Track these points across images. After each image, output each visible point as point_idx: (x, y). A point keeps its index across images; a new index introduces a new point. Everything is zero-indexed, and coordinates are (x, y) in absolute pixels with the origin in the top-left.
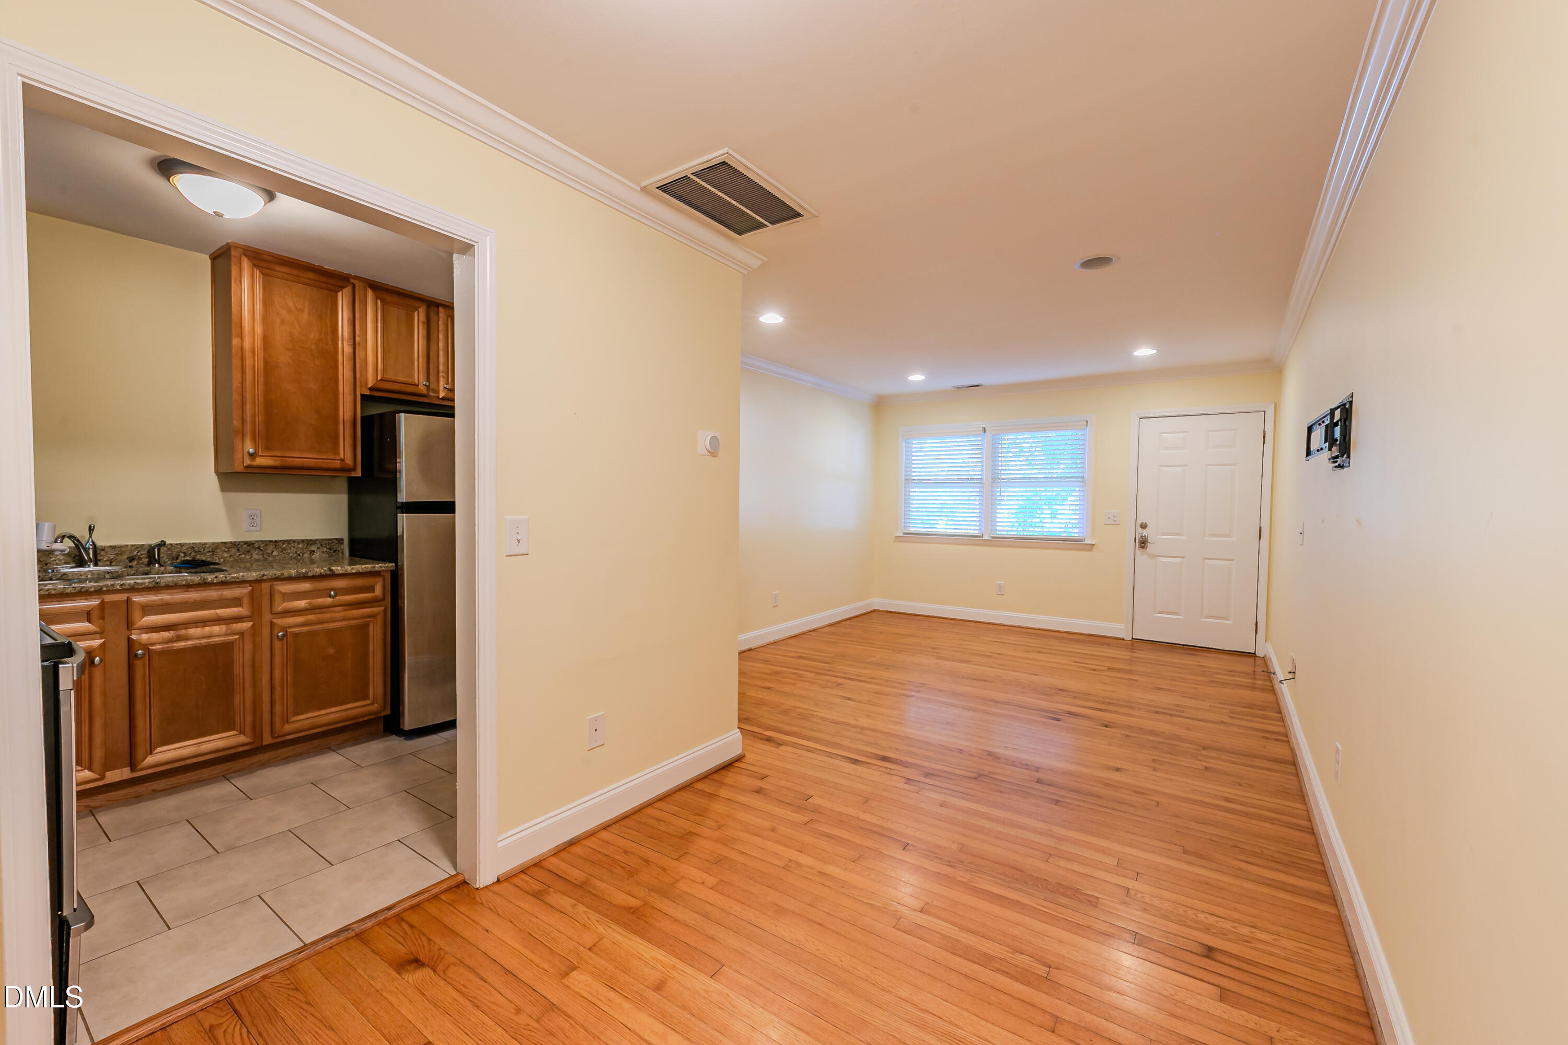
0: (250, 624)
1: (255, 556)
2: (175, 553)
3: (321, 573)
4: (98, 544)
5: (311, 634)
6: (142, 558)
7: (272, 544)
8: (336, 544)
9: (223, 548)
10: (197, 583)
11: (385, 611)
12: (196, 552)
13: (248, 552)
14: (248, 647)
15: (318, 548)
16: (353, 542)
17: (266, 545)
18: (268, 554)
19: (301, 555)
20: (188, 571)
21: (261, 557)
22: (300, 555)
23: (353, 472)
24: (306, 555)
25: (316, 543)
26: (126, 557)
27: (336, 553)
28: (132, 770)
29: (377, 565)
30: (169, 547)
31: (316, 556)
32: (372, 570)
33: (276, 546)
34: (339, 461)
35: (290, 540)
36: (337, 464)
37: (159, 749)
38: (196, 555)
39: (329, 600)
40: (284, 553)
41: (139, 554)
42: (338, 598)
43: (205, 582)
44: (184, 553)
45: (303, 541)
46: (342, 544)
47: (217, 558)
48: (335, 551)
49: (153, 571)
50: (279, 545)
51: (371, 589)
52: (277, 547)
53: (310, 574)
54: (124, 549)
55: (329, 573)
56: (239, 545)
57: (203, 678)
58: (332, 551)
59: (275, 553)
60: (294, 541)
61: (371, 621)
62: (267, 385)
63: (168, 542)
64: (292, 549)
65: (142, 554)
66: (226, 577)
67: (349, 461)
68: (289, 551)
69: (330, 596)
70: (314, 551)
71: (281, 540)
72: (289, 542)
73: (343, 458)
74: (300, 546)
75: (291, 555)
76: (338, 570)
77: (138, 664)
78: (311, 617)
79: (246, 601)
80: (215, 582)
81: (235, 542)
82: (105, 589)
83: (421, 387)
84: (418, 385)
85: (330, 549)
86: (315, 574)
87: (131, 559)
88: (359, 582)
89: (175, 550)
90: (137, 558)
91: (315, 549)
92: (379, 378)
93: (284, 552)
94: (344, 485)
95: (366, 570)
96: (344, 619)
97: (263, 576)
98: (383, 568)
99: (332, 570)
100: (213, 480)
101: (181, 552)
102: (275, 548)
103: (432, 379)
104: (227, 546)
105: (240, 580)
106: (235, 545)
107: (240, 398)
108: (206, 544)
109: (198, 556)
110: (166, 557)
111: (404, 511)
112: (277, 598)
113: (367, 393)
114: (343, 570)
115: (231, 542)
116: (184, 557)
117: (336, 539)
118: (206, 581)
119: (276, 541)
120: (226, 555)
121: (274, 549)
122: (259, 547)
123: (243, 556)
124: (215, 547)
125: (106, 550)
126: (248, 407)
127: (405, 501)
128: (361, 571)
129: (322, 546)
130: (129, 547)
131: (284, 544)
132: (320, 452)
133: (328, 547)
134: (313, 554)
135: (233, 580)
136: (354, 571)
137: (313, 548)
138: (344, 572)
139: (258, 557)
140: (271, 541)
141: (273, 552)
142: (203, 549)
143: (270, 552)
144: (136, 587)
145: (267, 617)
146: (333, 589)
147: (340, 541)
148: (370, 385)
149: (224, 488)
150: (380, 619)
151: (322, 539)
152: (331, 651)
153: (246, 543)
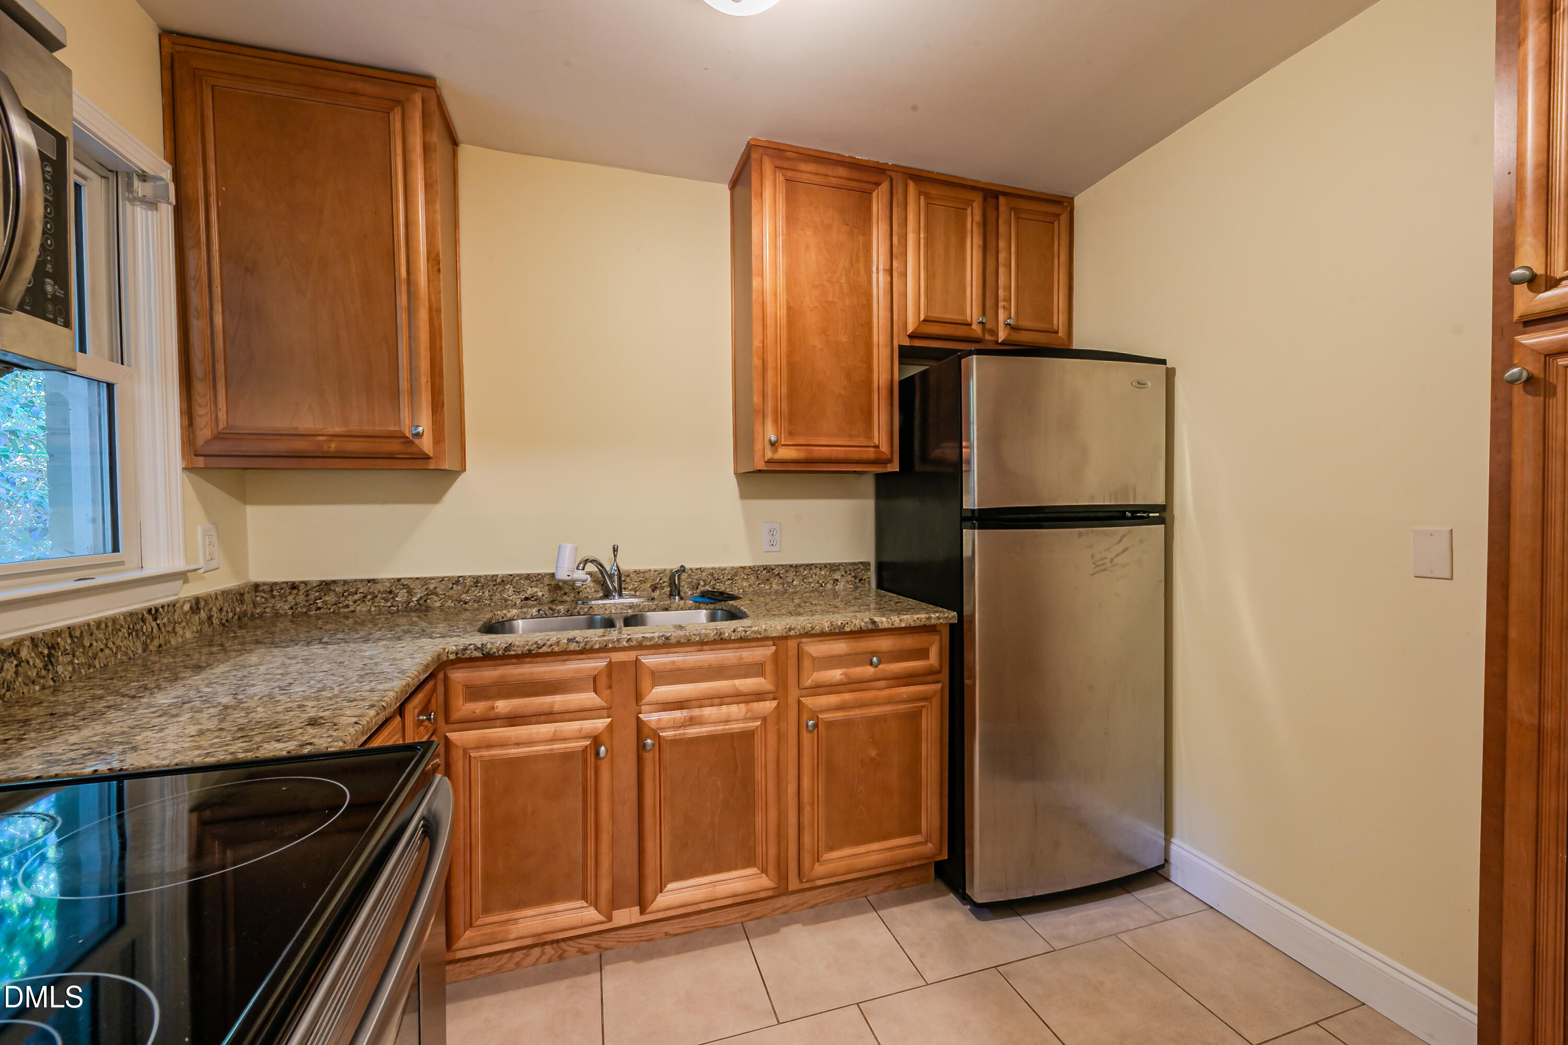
0: (774, 704)
1: (775, 586)
2: (695, 581)
3: (861, 628)
4: (623, 568)
5: (848, 723)
6: (664, 587)
7: (792, 569)
8: (862, 570)
9: (743, 575)
10: (713, 639)
11: (942, 689)
12: (715, 580)
13: (768, 580)
14: (772, 739)
15: (842, 576)
16: (881, 567)
17: (787, 571)
18: (788, 583)
19: (823, 585)
20: (707, 607)
21: (781, 587)
22: (822, 586)
23: (889, 465)
24: (829, 586)
25: (839, 569)
26: (649, 585)
27: (863, 584)
28: (642, 912)
29: (933, 615)
30: (690, 572)
31: (840, 586)
32: (928, 623)
33: (796, 572)
34: (872, 449)
35: (812, 565)
36: (870, 454)
37: (670, 886)
38: (715, 584)
39: (870, 670)
40: (805, 583)
41: (661, 581)
42: (881, 666)
43: (722, 639)
44: (704, 581)
45: (825, 566)
46: (869, 570)
47: (736, 588)
48: (860, 580)
49: (674, 606)
50: (800, 572)
51: (922, 654)
52: (798, 574)
53: (847, 629)
54: (647, 575)
55: (870, 626)
56: (758, 570)
57: (719, 783)
58: (857, 581)
59: (795, 583)
60: (816, 566)
61: (923, 706)
62: (791, 341)
63: (687, 566)
64: (814, 576)
65: (664, 582)
66: (746, 632)
67: (884, 448)
68: (811, 580)
69: (871, 664)
70: (837, 580)
71: (803, 565)
72: (809, 566)
73: (877, 443)
74: (823, 573)
75: (812, 585)
76: (882, 623)
77: (648, 757)
78: (848, 696)
79: (769, 668)
80: (733, 638)
81: (754, 567)
82: (610, 646)
83: (975, 326)
84: (970, 325)
85: (855, 577)
86: (853, 629)
87: (654, 588)
88: (909, 642)
89: (696, 577)
90: (659, 586)
91: (839, 577)
92: (922, 318)
93: (805, 580)
94: (869, 484)
95: (918, 623)
96: (890, 701)
97: (790, 631)
98: (941, 621)
99: (874, 622)
100: (732, 483)
101: (701, 579)
102: (795, 575)
103: (989, 312)
104: (746, 572)
105: (762, 636)
106: (754, 570)
107: (761, 362)
108: (725, 569)
109: (718, 584)
110: (686, 586)
111: (976, 525)
112: (807, 663)
113: (906, 342)
114: (889, 622)
115: (750, 568)
116: (704, 586)
117: (861, 563)
118: (722, 636)
119: (796, 566)
120: (745, 584)
121: (795, 577)
122: (779, 574)
123: (763, 585)
124: (736, 573)
125: (631, 576)
126: (770, 374)
127: (976, 508)
128: (912, 624)
129: (846, 573)
130: (652, 573)
131: (805, 570)
132: (851, 436)
133: (853, 574)
134: (837, 585)
135: (754, 636)
136: (903, 625)
137: (837, 576)
138: (890, 626)
139: (778, 588)
140: (791, 566)
141: (793, 581)
142: (722, 576)
143: (790, 581)
144: (644, 644)
145: (794, 693)
146: (874, 653)
147: (866, 565)
148: (910, 329)
149: (745, 495)
150: (935, 704)
151: (846, 564)
152: (873, 753)
153: (766, 568)
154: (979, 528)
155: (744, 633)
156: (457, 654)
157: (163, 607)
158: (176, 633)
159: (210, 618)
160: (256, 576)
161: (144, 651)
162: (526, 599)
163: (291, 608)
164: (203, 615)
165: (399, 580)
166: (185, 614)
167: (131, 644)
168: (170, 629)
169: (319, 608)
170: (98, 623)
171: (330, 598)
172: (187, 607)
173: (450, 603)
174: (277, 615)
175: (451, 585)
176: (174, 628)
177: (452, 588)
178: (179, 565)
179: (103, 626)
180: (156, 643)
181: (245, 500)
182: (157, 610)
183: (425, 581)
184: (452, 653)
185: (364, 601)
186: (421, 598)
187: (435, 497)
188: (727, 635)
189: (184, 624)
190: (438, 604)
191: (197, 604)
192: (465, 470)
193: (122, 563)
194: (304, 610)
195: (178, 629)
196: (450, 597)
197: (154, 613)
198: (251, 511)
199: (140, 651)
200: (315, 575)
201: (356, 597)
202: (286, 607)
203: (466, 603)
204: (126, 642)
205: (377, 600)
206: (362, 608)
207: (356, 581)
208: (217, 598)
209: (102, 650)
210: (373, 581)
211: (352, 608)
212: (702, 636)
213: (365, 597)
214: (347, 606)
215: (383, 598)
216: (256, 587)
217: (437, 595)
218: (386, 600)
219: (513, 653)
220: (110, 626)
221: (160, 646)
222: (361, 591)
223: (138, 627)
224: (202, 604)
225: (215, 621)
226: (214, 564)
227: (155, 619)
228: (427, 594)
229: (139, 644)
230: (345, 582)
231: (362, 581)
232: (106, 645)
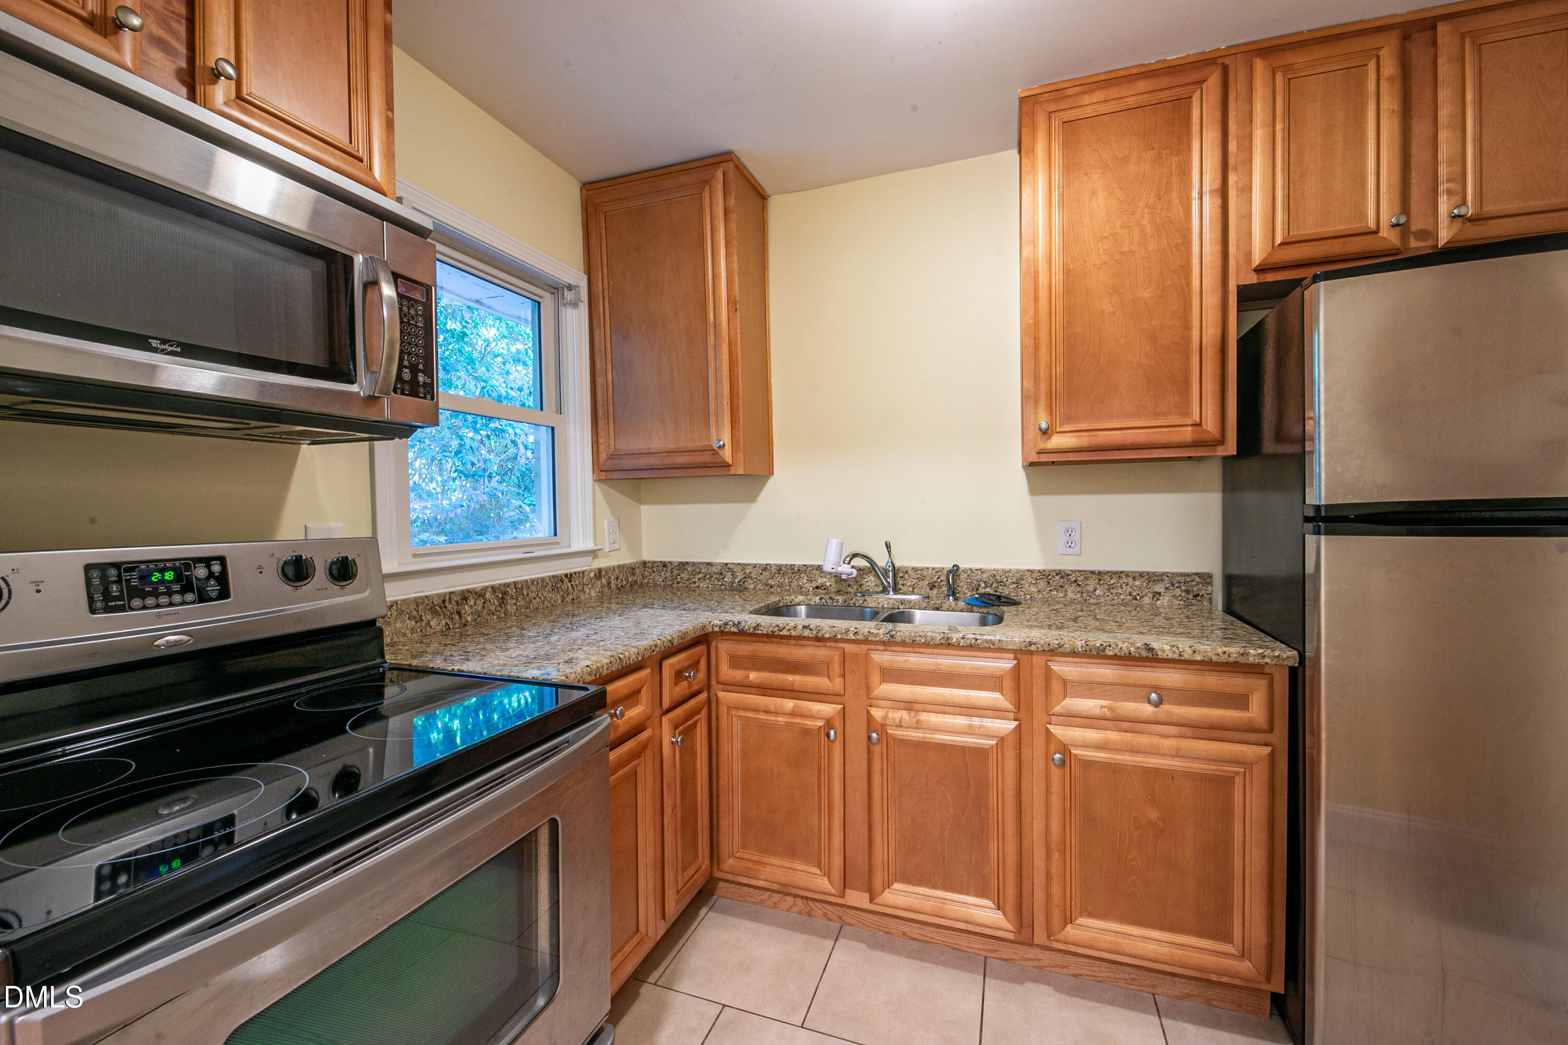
0: (1012, 725)
1: (1071, 595)
2: (975, 582)
3: (1130, 653)
4: (897, 565)
5: (1113, 769)
6: (942, 586)
7: (1094, 576)
8: (1198, 583)
9: (1030, 580)
11: (1272, 754)
12: (998, 583)
13: (1061, 587)
14: (1010, 765)
15: (1167, 588)
16: (1230, 580)
17: (1087, 578)
18: (1088, 592)
19: (1138, 598)
20: (980, 610)
21: (1078, 596)
22: (1136, 599)
23: (1219, 448)
24: (1147, 600)
25: (1162, 580)
26: (927, 583)
27: (1199, 601)
28: (871, 901)
29: (1252, 651)
30: (969, 572)
31: (1164, 601)
32: (1242, 660)
33: (1100, 580)
34: (1189, 428)
35: (1121, 572)
36: (1187, 434)
37: (896, 886)
38: (997, 587)
39: (1147, 710)
40: (1112, 594)
41: (939, 580)
42: (1165, 707)
43: (949, 644)
44: (985, 582)
45: (1141, 575)
46: (1210, 584)
47: (1022, 593)
48: (1196, 596)
49: (945, 606)
50: (1104, 580)
51: (1240, 701)
52: (1102, 582)
53: (1109, 652)
54: (925, 573)
55: (1144, 653)
56: (1049, 575)
57: (949, 796)
58: (1191, 596)
59: (1098, 592)
60: (1127, 575)
61: (1238, 773)
62: (1069, 310)
63: (962, 566)
64: (1124, 586)
65: (942, 581)
67: (1211, 426)
68: (1120, 591)
69: (1149, 701)
70: (1160, 594)
71: (1108, 572)
72: (1119, 574)
73: (1198, 420)
74: (1137, 583)
75: (1122, 597)
76: (1163, 651)
77: (877, 749)
78: (1113, 736)
79: (1008, 684)
80: (961, 644)
81: (1044, 571)
82: (839, 636)
83: (1384, 233)
84: (1376, 232)
85: (1188, 592)
86: (1119, 654)
87: (932, 587)
88: (1212, 681)
89: (976, 578)
90: (937, 584)
91: (1162, 590)
92: (1279, 240)
93: (1112, 591)
94: (1213, 473)
95: (1224, 658)
96: (1177, 755)
97: (1031, 645)
98: (1267, 660)
99: (1150, 649)
100: (1019, 478)
101: (981, 581)
102: (1098, 584)
103: (1416, 207)
104: (1035, 576)
105: (996, 646)
106: (1044, 575)
107: (1032, 341)
108: (1010, 571)
109: (1001, 587)
110: (965, 587)
111: (1322, 529)
112: (1056, 686)
113: (1253, 279)
114: (1174, 652)
115: (1039, 571)
116: (985, 588)
117: (1197, 574)
118: (950, 641)
119: (1099, 572)
120: (1033, 589)
121: (1098, 586)
122: (1076, 581)
123: (1055, 593)
124: (1020, 578)
125: (909, 572)
126: (1043, 352)
127: (1323, 503)
128: (1214, 658)
129: (1173, 585)
130: (930, 571)
131: (1111, 578)
132: (1156, 415)
133: (1183, 588)
134: (1158, 599)
135: (986, 645)
136: (1198, 658)
137: (1159, 588)
138: (1176, 656)
139: (1075, 597)
140: (1093, 572)
141: (1095, 590)
142: (1005, 579)
143: (1091, 589)
144: (870, 639)
145: (1039, 717)
146: (1156, 688)
147: (1206, 578)
148: (1257, 259)
149: (1035, 490)
150: (1260, 774)
151: (1172, 574)
152: (1153, 815)
153: (1059, 573)
154: (1327, 533)
155: (974, 641)
156: (720, 627)
157: (575, 573)
158: (584, 592)
159: (609, 583)
160: (648, 556)
161: (562, 601)
162: (817, 587)
163: (663, 581)
164: (604, 581)
165: (726, 564)
166: (591, 579)
167: (554, 596)
168: (580, 589)
169: (678, 583)
170: (533, 581)
171: (685, 575)
172: (592, 575)
173: (760, 586)
174: (655, 585)
175: (761, 571)
176: (583, 588)
177: (762, 574)
178: (590, 546)
179: (536, 583)
180: (570, 597)
181: (640, 502)
182: (571, 575)
183: (743, 566)
184: (716, 626)
185: (704, 580)
186: (740, 580)
187: (752, 498)
188: (955, 640)
189: (590, 586)
190: (752, 586)
191: (599, 574)
192: (773, 474)
193: (557, 543)
194: (670, 583)
195: (585, 589)
196: (761, 581)
197: (569, 577)
198: (644, 508)
199: (559, 601)
200: (676, 558)
201: (700, 576)
202: (661, 580)
203: (772, 587)
204: (550, 595)
205: (713, 579)
206: (703, 585)
207: (700, 563)
208: (614, 570)
209: (535, 598)
210: (710, 564)
211: (697, 584)
212: (928, 638)
213: (705, 576)
214: (695, 583)
215: (716, 578)
216: (644, 564)
217: (751, 578)
218: (719, 580)
219: (760, 632)
220: (540, 583)
221: (573, 599)
222: (703, 571)
223: (558, 585)
224: (603, 573)
225: (613, 586)
226: (616, 546)
227: (570, 581)
228: (745, 577)
229: (559, 597)
230: (694, 564)
231: (703, 563)
232: (538, 595)
